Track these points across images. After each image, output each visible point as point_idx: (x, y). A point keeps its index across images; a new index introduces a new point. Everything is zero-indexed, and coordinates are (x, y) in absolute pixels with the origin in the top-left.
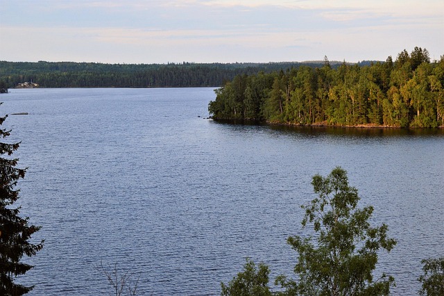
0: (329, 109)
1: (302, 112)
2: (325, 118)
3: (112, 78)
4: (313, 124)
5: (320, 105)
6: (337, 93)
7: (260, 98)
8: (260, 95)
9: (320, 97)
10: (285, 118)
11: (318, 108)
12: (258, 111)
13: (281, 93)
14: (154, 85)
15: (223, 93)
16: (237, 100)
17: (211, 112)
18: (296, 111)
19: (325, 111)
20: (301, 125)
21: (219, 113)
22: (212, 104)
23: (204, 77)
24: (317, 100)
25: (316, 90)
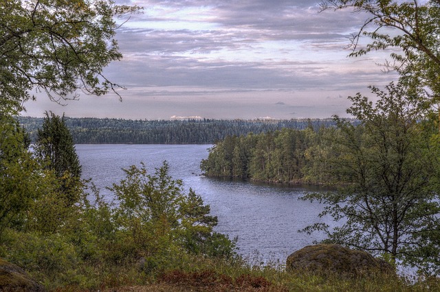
0: (305, 168)
1: (281, 170)
2: (301, 176)
3: (130, 135)
4: (291, 181)
5: (297, 163)
6: (312, 153)
7: (247, 157)
8: (247, 154)
9: (297, 156)
10: (265, 176)
11: (295, 166)
12: (245, 168)
13: (263, 153)
14: (171, 142)
15: (215, 152)
16: (227, 159)
17: (203, 170)
18: (275, 169)
19: (301, 170)
20: (279, 182)
21: (210, 170)
22: (204, 162)
23: (219, 134)
24: (295, 160)
25: (294, 150)
